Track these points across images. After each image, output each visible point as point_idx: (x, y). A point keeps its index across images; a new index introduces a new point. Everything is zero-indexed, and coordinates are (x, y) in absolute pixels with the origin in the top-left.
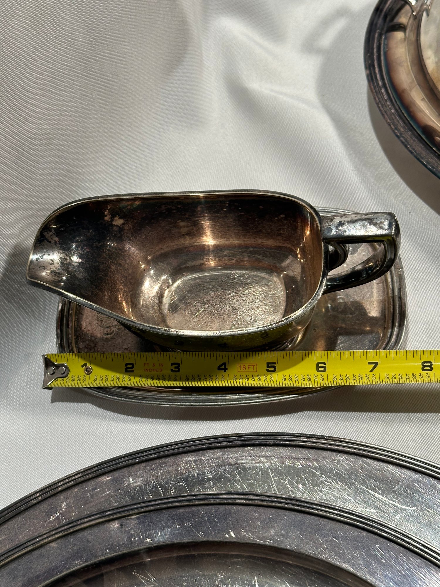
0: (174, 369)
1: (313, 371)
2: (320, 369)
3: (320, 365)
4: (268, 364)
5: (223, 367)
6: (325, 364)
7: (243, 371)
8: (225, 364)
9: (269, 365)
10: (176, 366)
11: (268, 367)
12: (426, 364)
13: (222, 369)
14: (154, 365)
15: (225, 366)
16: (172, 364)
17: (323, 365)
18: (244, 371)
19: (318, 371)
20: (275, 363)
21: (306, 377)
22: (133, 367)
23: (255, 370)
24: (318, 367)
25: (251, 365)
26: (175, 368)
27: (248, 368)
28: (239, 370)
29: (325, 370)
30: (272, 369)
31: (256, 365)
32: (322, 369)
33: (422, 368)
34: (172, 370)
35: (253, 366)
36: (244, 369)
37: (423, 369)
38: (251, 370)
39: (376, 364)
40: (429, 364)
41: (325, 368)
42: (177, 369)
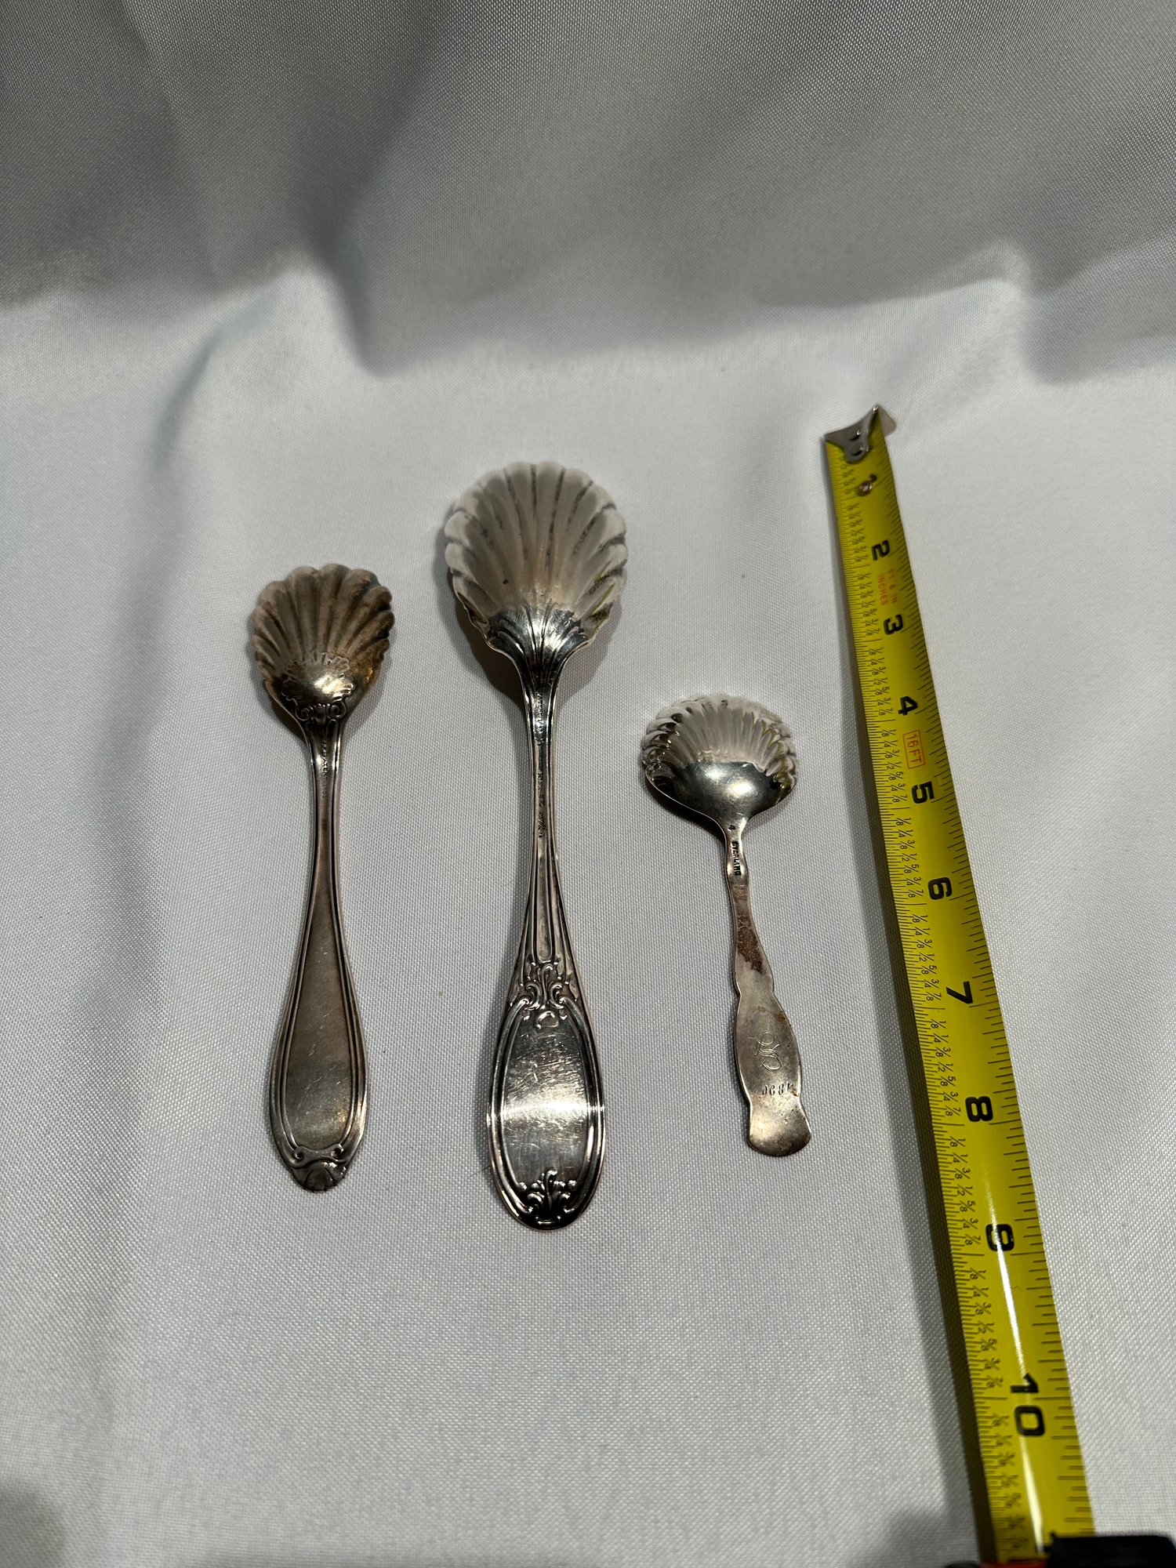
0: (890, 624)
1: (927, 874)
2: (936, 887)
3: (944, 885)
4: (929, 785)
5: (909, 705)
6: (949, 893)
7: (907, 743)
8: (915, 706)
9: (927, 788)
10: (897, 625)
11: (923, 787)
12: (984, 1105)
13: (904, 705)
14: (892, 587)
15: (910, 709)
16: (899, 617)
17: (945, 890)
18: (907, 746)
19: (931, 885)
20: (932, 797)
22: (883, 554)
23: (912, 765)
24: (939, 882)
25: (921, 754)
26: (894, 625)
27: (914, 751)
29: (933, 896)
30: (920, 795)
31: (922, 763)
32: (937, 891)
33: (975, 1099)
34: (888, 621)
35: (920, 759)
37: (969, 1102)
38: (912, 757)
39: (967, 999)
40: (985, 1112)
41: (940, 896)
42: (890, 628)
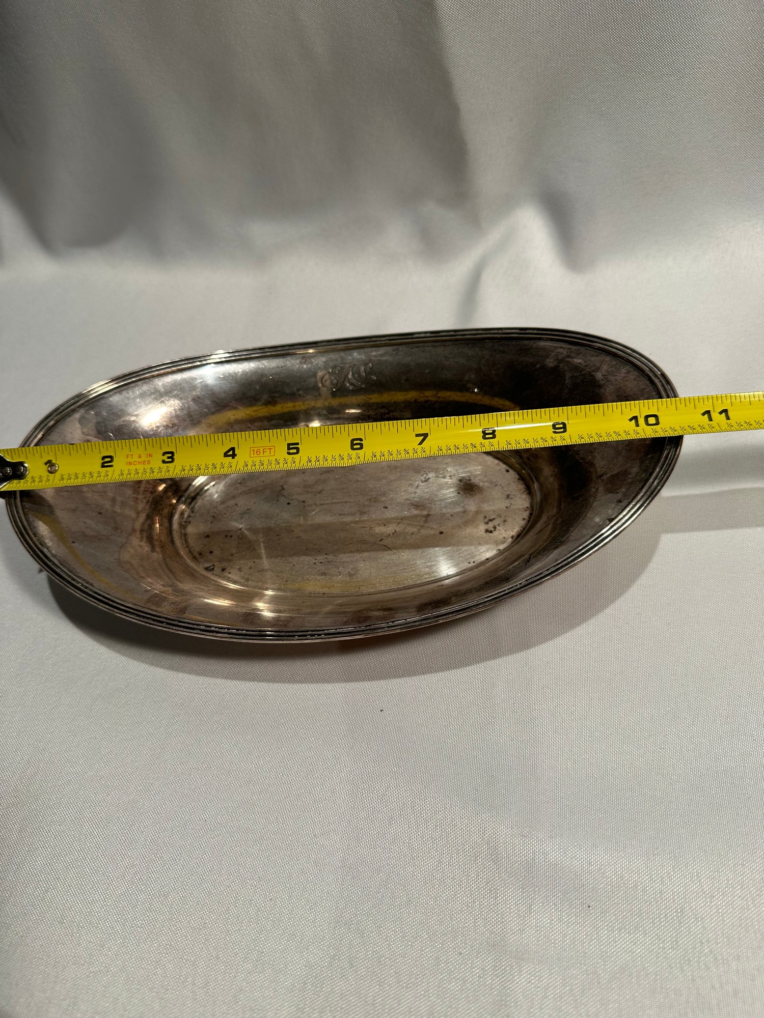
0: (167, 460)
1: (347, 449)
2: (355, 447)
3: (355, 442)
4: (289, 445)
5: (231, 453)
6: (361, 440)
8: (233, 449)
9: (291, 447)
10: (170, 455)
11: (289, 449)
12: (487, 431)
13: (229, 456)
14: (140, 457)
15: (234, 452)
16: (164, 454)
17: (359, 442)
18: (260, 455)
19: (353, 449)
20: (298, 444)
21: (337, 457)
23: (272, 453)
24: (352, 444)
25: (267, 448)
27: (264, 452)
28: (252, 455)
29: (361, 448)
30: (295, 451)
31: (273, 447)
33: (483, 436)
34: (164, 462)
36: (258, 453)
38: (266, 454)
39: (425, 436)
41: (361, 445)
42: (170, 460)
